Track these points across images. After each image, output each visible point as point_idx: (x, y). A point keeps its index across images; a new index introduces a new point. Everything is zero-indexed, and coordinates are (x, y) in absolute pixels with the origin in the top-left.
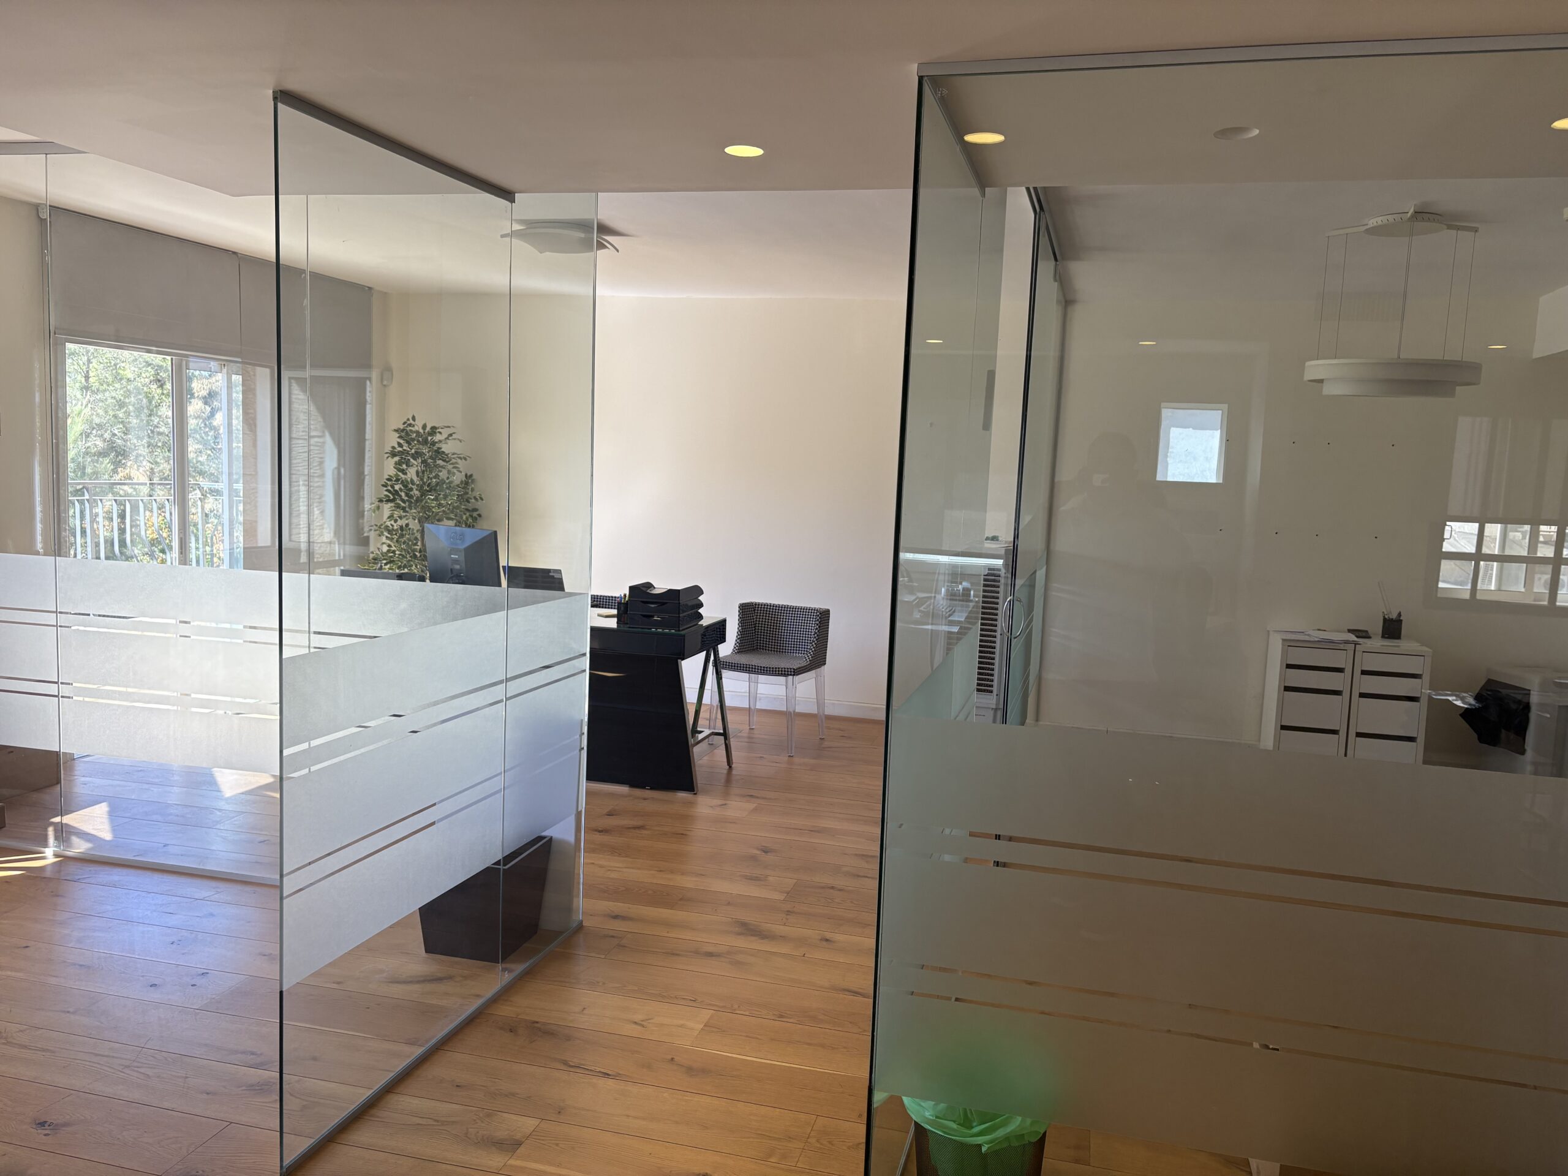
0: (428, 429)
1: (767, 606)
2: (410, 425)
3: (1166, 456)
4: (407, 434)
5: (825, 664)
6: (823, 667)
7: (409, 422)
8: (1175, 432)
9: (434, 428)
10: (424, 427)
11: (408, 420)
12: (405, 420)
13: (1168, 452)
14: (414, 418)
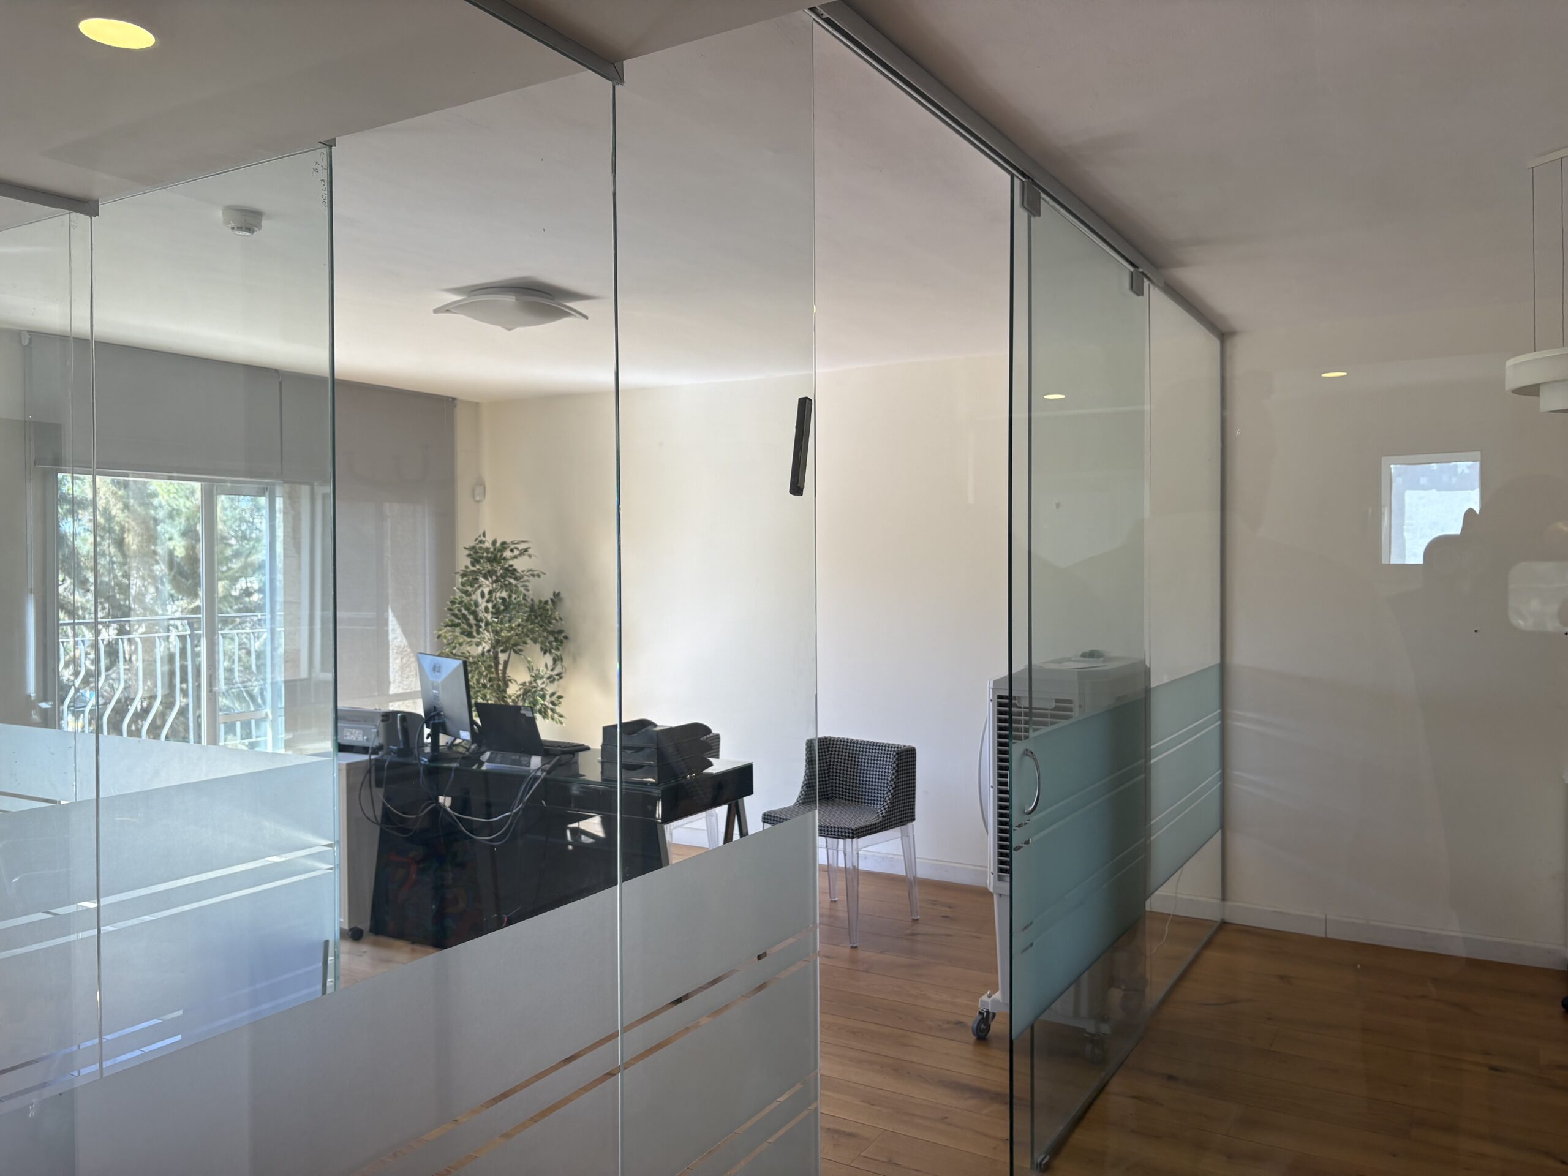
0: (498, 545)
1: (844, 741)
2: (481, 542)
3: (1402, 530)
4: (476, 552)
5: (914, 820)
6: (910, 825)
7: (480, 539)
8: (1411, 498)
9: (503, 543)
10: (494, 543)
11: (480, 536)
12: (477, 536)
13: (1403, 525)
14: (484, 535)
